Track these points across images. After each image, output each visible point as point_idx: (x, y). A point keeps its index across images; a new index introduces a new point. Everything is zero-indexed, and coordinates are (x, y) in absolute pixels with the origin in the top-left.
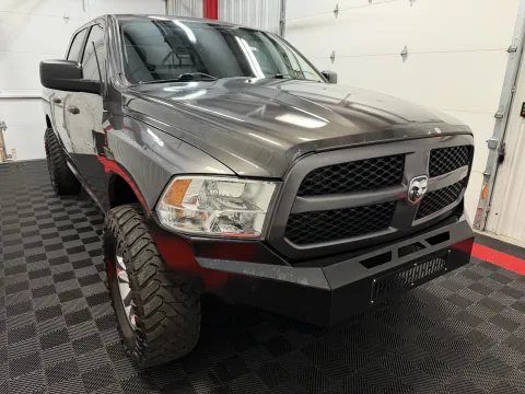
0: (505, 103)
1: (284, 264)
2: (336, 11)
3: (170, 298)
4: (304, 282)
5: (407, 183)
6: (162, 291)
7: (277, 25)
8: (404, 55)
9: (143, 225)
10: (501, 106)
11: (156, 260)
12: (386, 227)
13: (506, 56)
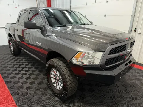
0: (131, 28)
1: (104, 70)
2: (86, 4)
3: (73, 81)
4: (109, 75)
5: (127, 50)
6: (71, 79)
7: (70, 7)
8: (105, 16)
9: (63, 63)
10: (130, 29)
11: (69, 72)
12: (121, 60)
13: (131, 17)
